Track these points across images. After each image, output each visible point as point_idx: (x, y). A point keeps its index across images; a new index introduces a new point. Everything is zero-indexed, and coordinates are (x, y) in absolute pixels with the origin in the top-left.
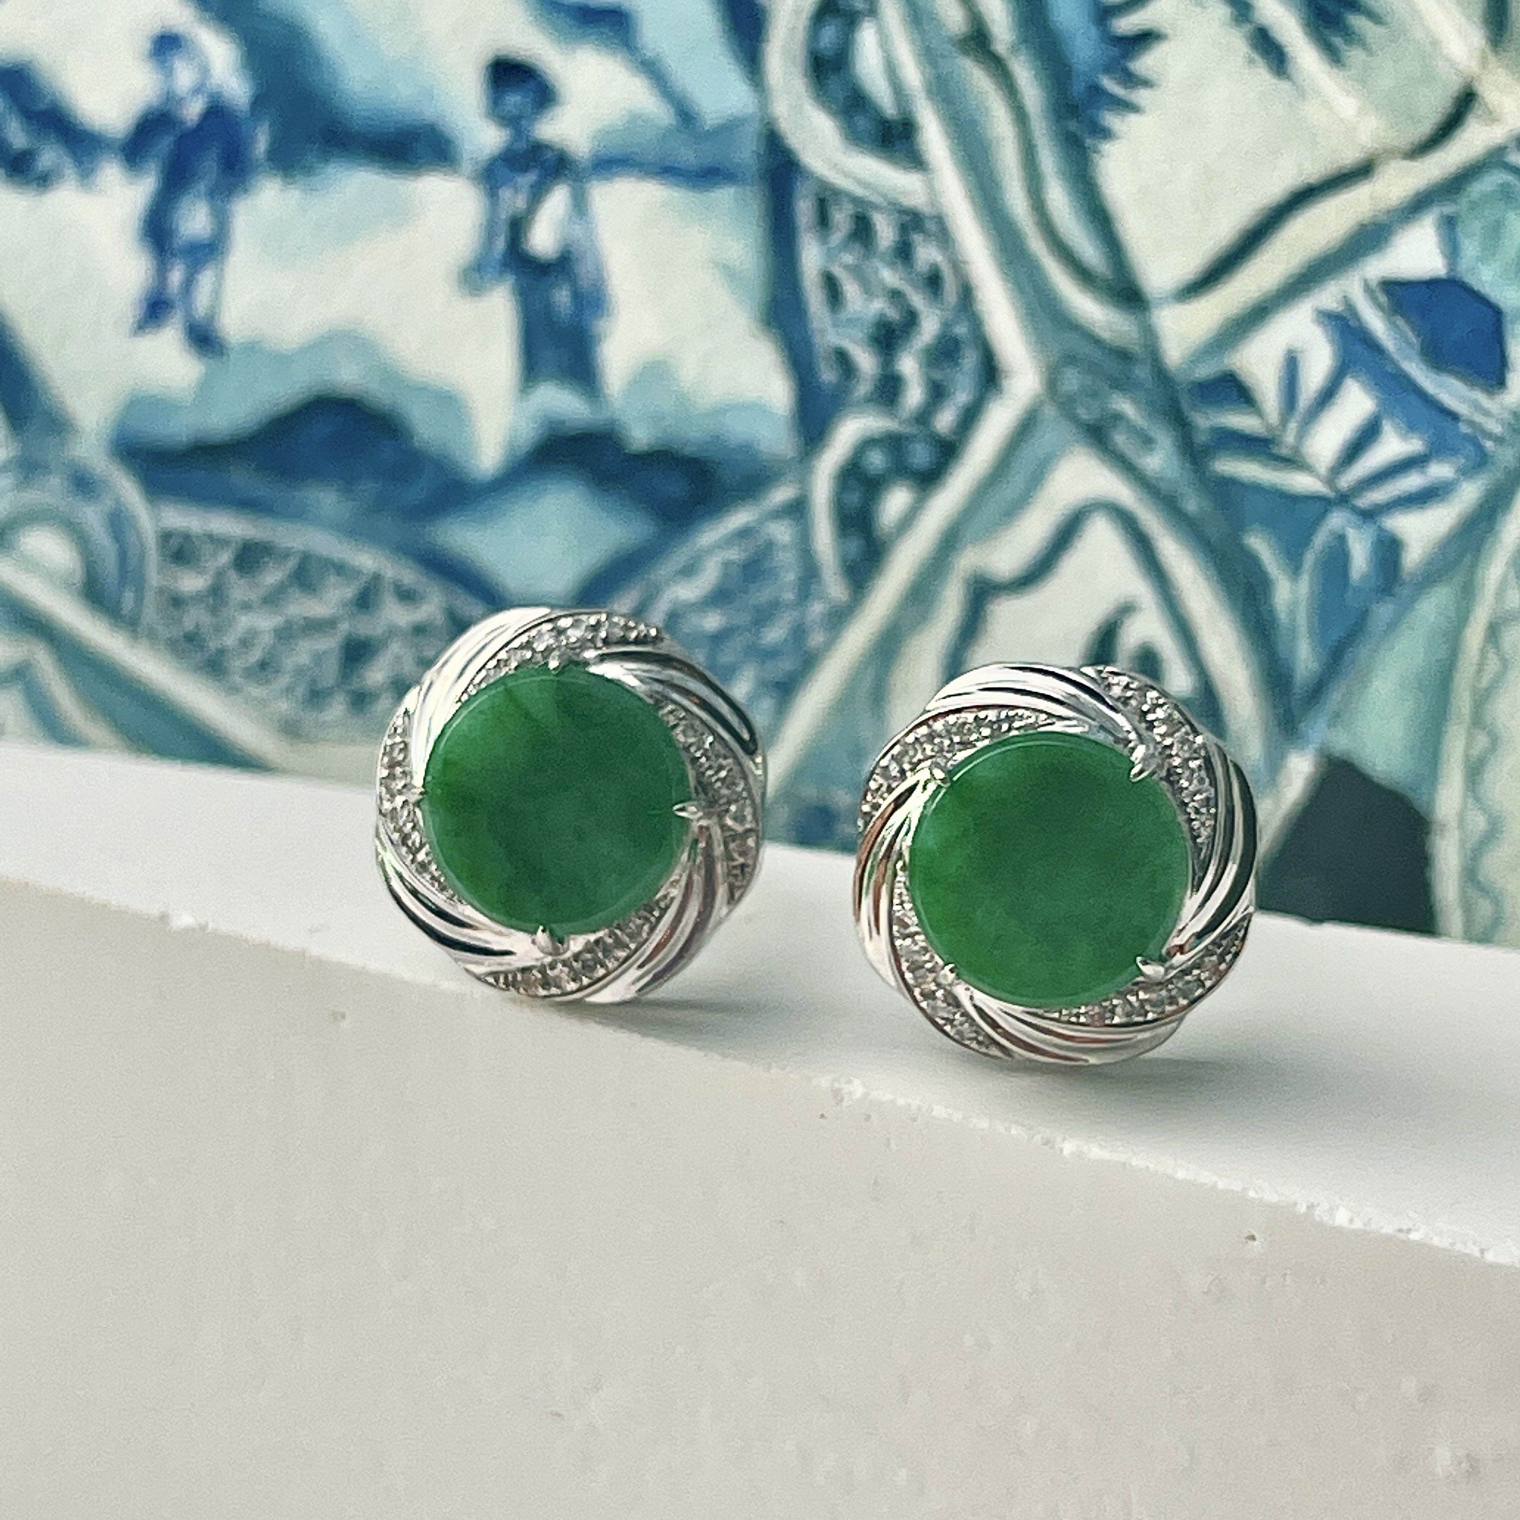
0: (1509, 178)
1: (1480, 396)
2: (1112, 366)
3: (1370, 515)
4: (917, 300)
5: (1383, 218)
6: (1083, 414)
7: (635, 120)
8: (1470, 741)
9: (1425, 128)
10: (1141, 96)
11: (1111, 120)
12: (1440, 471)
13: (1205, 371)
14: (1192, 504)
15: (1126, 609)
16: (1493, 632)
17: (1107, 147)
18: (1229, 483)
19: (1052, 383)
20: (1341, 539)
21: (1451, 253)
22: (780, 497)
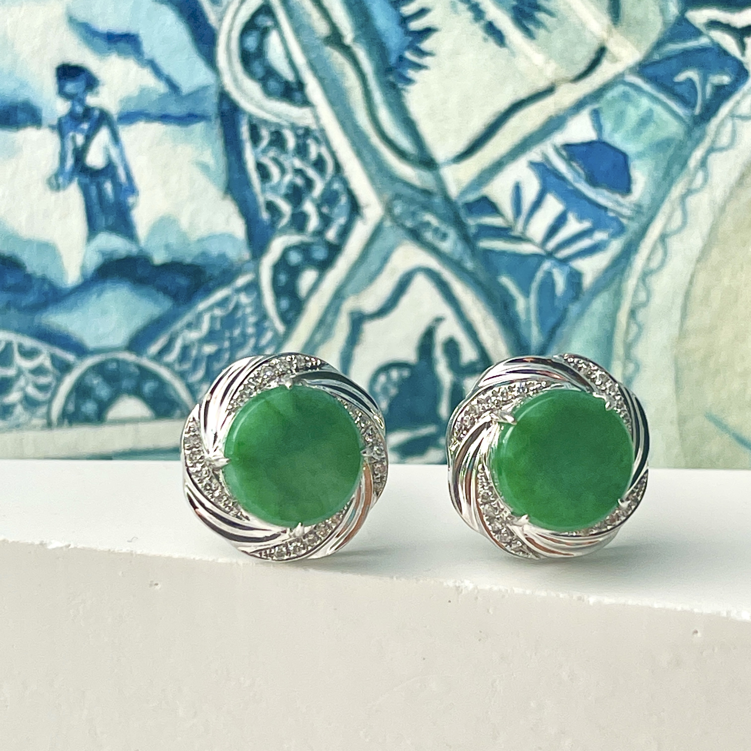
0: (627, 89)
1: (618, 197)
2: (421, 198)
3: (564, 261)
4: (311, 173)
5: (562, 113)
6: (409, 224)
7: (144, 92)
8: (625, 367)
9: (582, 67)
10: (427, 60)
11: (411, 73)
12: (600, 236)
13: (472, 197)
14: (469, 265)
15: (439, 320)
16: (633, 313)
17: (410, 88)
18: (488, 252)
19: (389, 209)
20: (549, 274)
21: (599, 127)
22: (241, 281)
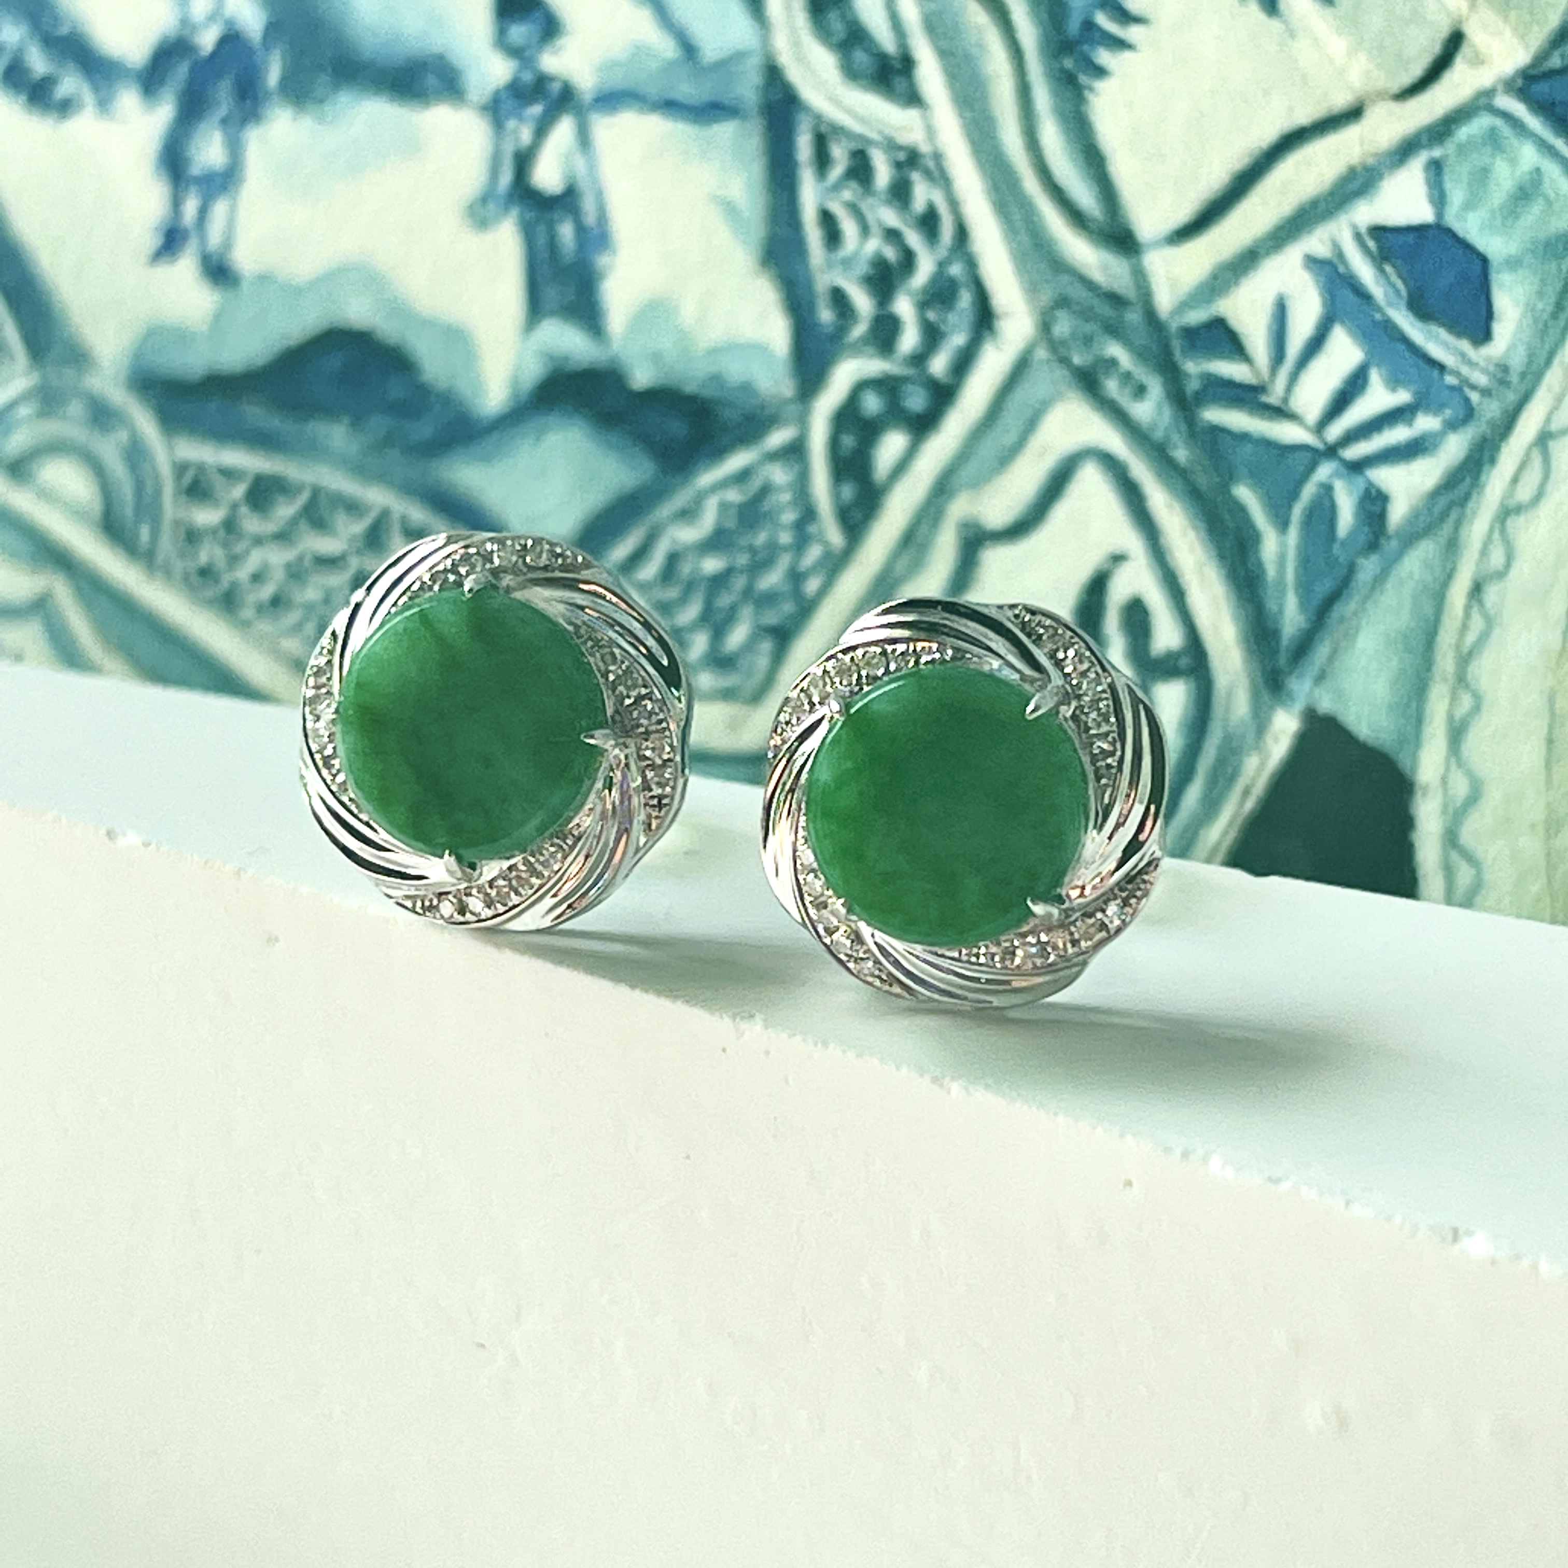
0: (1499, 122)
1: (1465, 345)
2: (1105, 310)
3: (1357, 467)
4: (914, 239)
5: (1370, 161)
6: (1077, 360)
7: (639, 51)
8: (1454, 698)
9: (1417, 71)
10: (1133, 33)
11: (1104, 57)
12: (1426, 423)
13: (1196, 317)
14: (1181, 454)
15: (1118, 559)
16: (1477, 590)
17: (1101, 85)
18: (1217, 430)
19: (1045, 326)
20: (1327, 489)
21: (1439, 199)
22: (778, 438)
